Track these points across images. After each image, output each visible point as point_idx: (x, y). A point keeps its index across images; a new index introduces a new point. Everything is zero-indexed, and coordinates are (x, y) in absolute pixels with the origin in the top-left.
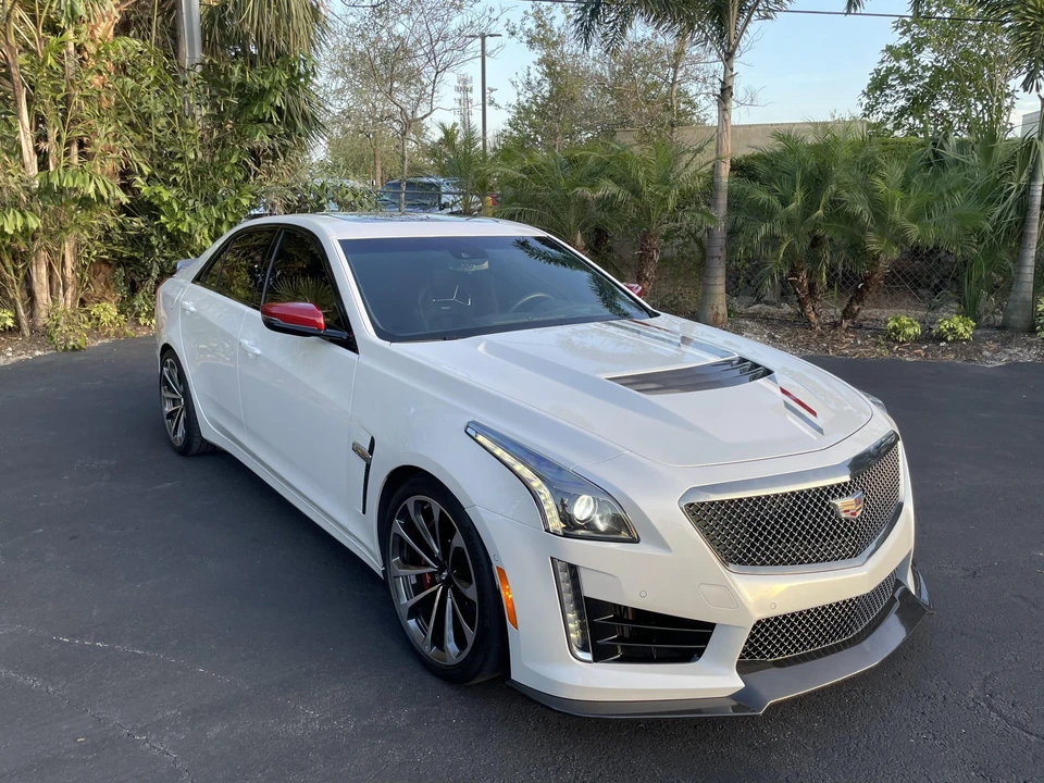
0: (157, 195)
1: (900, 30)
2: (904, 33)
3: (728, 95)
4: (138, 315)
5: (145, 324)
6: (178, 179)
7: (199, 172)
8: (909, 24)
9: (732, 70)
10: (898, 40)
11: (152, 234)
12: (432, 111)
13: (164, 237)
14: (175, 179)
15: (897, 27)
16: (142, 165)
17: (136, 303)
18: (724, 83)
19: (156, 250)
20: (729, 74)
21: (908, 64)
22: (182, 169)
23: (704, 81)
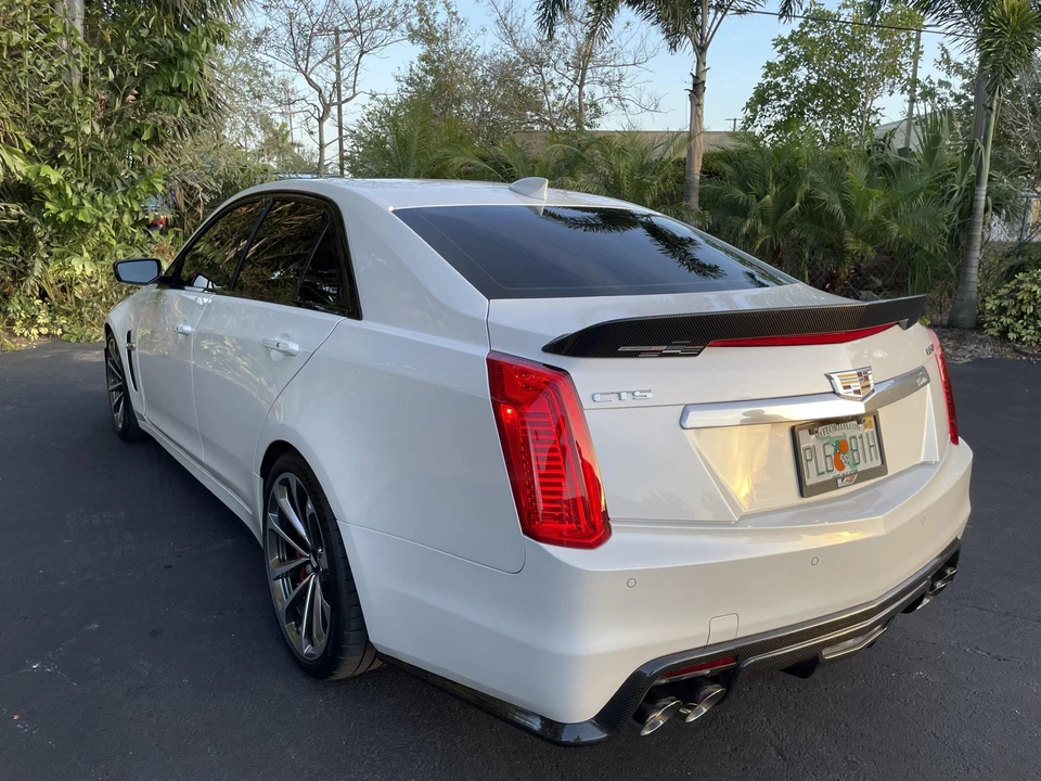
0: (43, 177)
1: (779, 48)
2: (781, 51)
3: (701, 90)
4: (11, 323)
5: (22, 335)
6: (68, 158)
7: (91, 150)
8: (786, 42)
9: (704, 64)
10: (777, 58)
11: (34, 224)
12: (355, 95)
13: (49, 228)
14: (63, 157)
15: (776, 45)
17: (10, 309)
18: (696, 78)
19: (40, 243)
20: (702, 68)
21: (784, 80)
22: (73, 145)
23: (609, 84)
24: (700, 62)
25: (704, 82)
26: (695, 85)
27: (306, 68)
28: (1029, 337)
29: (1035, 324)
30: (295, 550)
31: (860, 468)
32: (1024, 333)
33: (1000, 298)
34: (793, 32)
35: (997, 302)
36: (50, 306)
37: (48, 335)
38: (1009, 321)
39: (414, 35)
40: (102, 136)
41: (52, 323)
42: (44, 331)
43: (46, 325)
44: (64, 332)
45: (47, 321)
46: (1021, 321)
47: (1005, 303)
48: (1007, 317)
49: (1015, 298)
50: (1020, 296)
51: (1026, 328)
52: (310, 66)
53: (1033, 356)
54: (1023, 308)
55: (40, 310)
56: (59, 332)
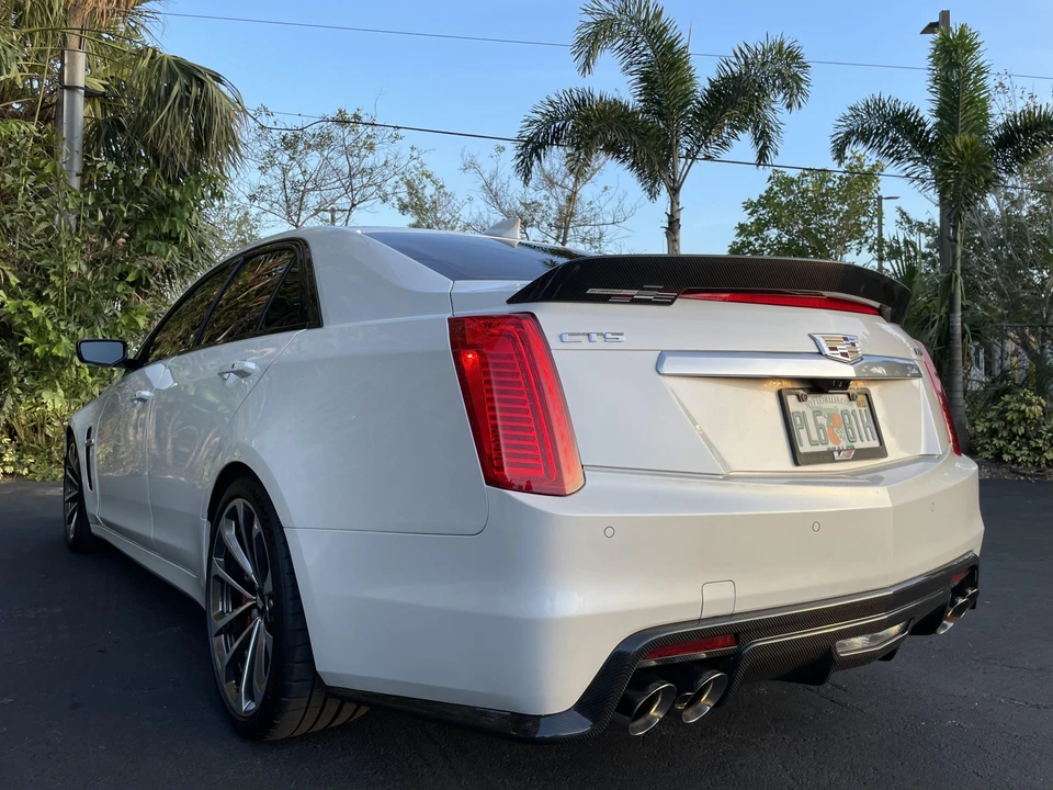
0: (24, 311)
1: (749, 211)
2: (751, 214)
3: (676, 228)
6: (51, 296)
7: (77, 290)
8: (755, 205)
9: (678, 204)
10: (747, 219)
11: (10, 359)
13: (25, 363)
14: (48, 295)
15: (747, 208)
16: (8, 273)
18: (671, 217)
19: (15, 379)
20: (676, 208)
21: (756, 240)
22: (58, 284)
23: (591, 242)
24: (674, 201)
25: (678, 220)
26: (670, 223)
27: (298, 221)
28: (1024, 458)
29: (1028, 445)
30: (241, 594)
31: (858, 445)
32: (1018, 454)
33: (990, 420)
34: (761, 197)
35: (987, 424)
36: (18, 445)
37: (12, 474)
38: (1002, 443)
39: (404, 208)
40: (89, 277)
41: (18, 461)
42: (9, 470)
43: (12, 464)
44: (30, 472)
45: (14, 459)
46: (1014, 443)
47: (995, 425)
48: (999, 439)
49: (1004, 419)
50: (1009, 416)
51: (1020, 449)
52: (302, 219)
53: (1031, 475)
54: (1014, 429)
55: (7, 448)
56: (25, 471)
